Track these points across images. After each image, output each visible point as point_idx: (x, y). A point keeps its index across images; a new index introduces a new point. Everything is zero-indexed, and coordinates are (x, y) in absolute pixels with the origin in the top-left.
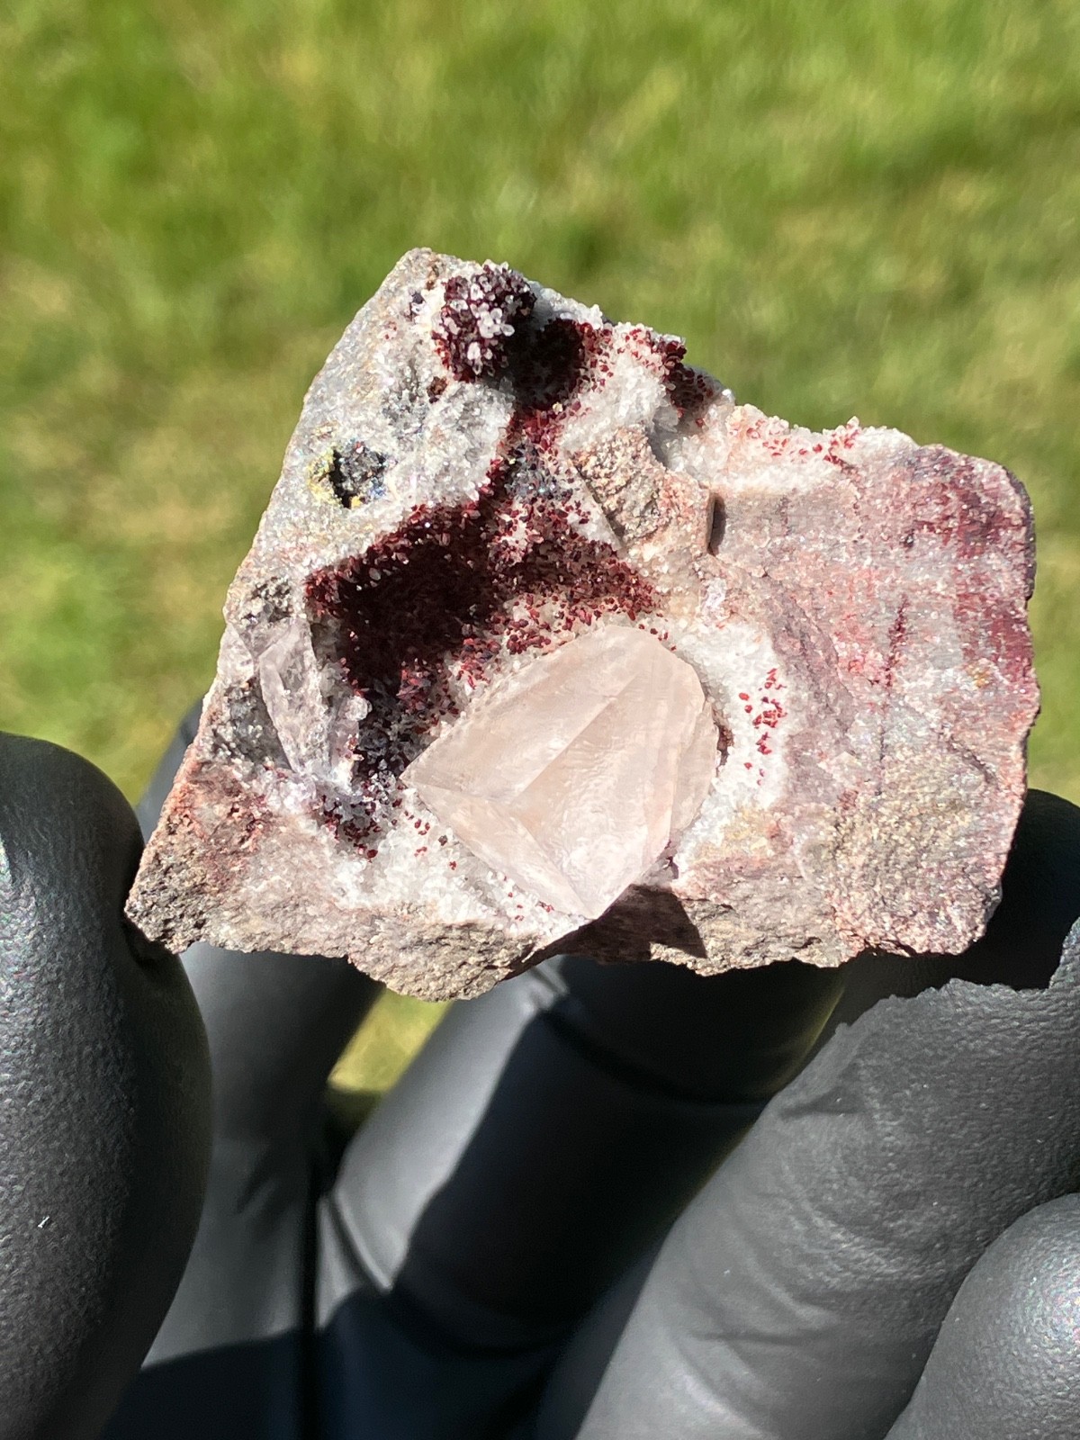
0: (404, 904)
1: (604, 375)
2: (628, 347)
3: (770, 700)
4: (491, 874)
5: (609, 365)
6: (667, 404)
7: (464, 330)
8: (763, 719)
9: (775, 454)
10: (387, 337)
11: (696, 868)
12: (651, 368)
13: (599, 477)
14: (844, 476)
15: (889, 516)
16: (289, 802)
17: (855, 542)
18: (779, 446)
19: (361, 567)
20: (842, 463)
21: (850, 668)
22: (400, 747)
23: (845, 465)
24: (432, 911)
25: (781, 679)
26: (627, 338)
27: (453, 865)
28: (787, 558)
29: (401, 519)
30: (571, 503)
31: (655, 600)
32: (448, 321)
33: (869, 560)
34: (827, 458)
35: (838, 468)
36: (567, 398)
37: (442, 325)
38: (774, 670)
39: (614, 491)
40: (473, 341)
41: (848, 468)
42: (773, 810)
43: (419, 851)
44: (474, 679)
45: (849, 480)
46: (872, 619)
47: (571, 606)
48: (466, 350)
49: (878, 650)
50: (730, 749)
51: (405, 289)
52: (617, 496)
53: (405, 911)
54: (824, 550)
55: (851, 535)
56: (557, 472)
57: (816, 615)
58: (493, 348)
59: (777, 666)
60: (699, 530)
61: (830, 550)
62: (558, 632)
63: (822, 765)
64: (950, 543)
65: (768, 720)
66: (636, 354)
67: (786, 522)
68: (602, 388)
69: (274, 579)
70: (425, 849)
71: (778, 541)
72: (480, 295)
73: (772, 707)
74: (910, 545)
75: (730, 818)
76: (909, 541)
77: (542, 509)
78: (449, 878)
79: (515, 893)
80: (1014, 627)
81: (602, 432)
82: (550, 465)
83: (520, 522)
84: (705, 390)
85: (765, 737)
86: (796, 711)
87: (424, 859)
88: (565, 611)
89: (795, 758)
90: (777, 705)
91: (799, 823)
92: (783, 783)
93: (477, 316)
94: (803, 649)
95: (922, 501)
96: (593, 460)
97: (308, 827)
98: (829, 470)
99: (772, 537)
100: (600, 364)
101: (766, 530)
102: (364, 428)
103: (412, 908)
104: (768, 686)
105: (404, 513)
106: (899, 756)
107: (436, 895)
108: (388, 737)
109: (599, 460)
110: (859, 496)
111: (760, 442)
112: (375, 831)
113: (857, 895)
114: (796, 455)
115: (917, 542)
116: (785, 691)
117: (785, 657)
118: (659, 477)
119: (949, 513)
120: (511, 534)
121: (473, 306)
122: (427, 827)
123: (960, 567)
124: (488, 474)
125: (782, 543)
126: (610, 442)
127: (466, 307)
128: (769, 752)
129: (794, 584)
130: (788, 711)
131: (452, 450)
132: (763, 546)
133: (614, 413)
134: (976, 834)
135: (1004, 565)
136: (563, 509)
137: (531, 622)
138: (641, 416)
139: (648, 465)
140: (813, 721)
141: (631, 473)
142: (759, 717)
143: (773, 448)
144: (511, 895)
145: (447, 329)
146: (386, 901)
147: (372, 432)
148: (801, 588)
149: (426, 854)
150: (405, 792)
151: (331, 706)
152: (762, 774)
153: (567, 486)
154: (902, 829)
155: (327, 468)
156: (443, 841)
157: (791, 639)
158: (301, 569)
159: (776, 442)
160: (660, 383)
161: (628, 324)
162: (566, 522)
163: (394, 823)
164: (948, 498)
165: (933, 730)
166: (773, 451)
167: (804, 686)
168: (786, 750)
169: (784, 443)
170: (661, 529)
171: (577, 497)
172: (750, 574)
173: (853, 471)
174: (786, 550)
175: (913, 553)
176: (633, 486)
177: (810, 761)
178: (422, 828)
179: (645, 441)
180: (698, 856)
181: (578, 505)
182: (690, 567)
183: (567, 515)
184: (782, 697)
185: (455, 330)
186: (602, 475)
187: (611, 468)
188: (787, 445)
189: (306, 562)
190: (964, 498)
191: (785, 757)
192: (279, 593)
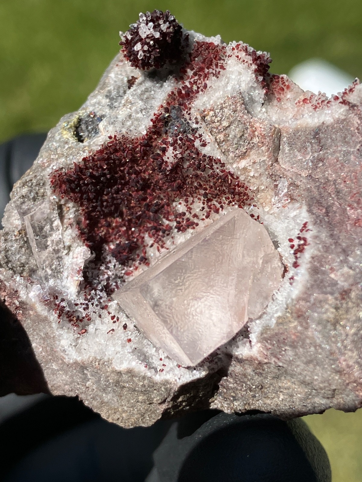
0: (97, 359)
1: (221, 70)
2: (234, 54)
3: (302, 238)
5: (224, 65)
6: (256, 85)
10: (117, 65)
12: (246, 64)
13: (214, 122)
14: (351, 112)
16: (32, 294)
18: (320, 105)
19: (80, 170)
20: (349, 103)
21: (354, 224)
23: (351, 105)
24: (112, 364)
25: (310, 227)
26: (234, 49)
27: (129, 340)
28: (321, 164)
29: (102, 143)
30: (197, 135)
31: (250, 194)
34: (341, 103)
35: (347, 107)
36: (201, 84)
38: (307, 222)
39: (222, 130)
40: (137, 41)
41: (353, 107)
42: (298, 299)
43: (110, 331)
44: (160, 248)
45: (353, 114)
47: (208, 203)
48: (134, 46)
52: (224, 133)
53: (97, 363)
55: (355, 146)
56: (190, 119)
57: (337, 195)
59: (308, 220)
61: (344, 156)
62: (203, 219)
63: (332, 276)
66: (238, 57)
67: (320, 143)
68: (219, 76)
69: (36, 177)
70: (114, 330)
71: (316, 155)
73: (303, 242)
77: (181, 139)
79: (164, 358)
81: (218, 99)
82: (187, 116)
83: (170, 147)
84: (285, 85)
86: (317, 243)
87: (112, 335)
88: (205, 206)
89: (315, 271)
90: (306, 241)
91: (313, 307)
92: (304, 283)
93: (139, 27)
94: (327, 212)
96: (211, 113)
97: (42, 310)
98: (342, 110)
99: (313, 153)
100: (220, 65)
101: (309, 149)
102: (97, 106)
103: (101, 362)
104: (302, 230)
105: (105, 140)
109: (215, 113)
111: (310, 105)
112: (88, 320)
113: (350, 353)
116: (311, 232)
117: (314, 216)
118: (247, 121)
120: (165, 154)
122: (118, 319)
124: (152, 121)
125: (318, 155)
126: (222, 104)
128: (298, 266)
129: (325, 179)
130: (311, 243)
131: (134, 108)
132: (307, 158)
133: (225, 89)
136: (192, 138)
137: (187, 213)
138: (240, 90)
139: (241, 115)
140: (327, 249)
141: (231, 119)
142: (297, 250)
143: (316, 106)
144: (161, 360)
145: (126, 37)
146: (87, 357)
147: (100, 107)
148: (329, 181)
149: (113, 332)
150: (112, 302)
153: (194, 126)
156: (125, 327)
157: (320, 208)
159: (319, 103)
160: (252, 73)
161: (234, 42)
162: (194, 145)
163: (100, 316)
167: (324, 231)
168: (309, 266)
169: (322, 103)
170: (249, 150)
171: (200, 132)
172: (300, 175)
173: (355, 108)
174: (320, 160)
176: (233, 127)
177: (324, 273)
178: (115, 319)
181: (201, 136)
182: (267, 173)
183: (194, 141)
184: (309, 236)
185: (129, 37)
186: (216, 121)
188: (324, 103)
189: (51, 166)
191: (307, 269)
192: (38, 184)
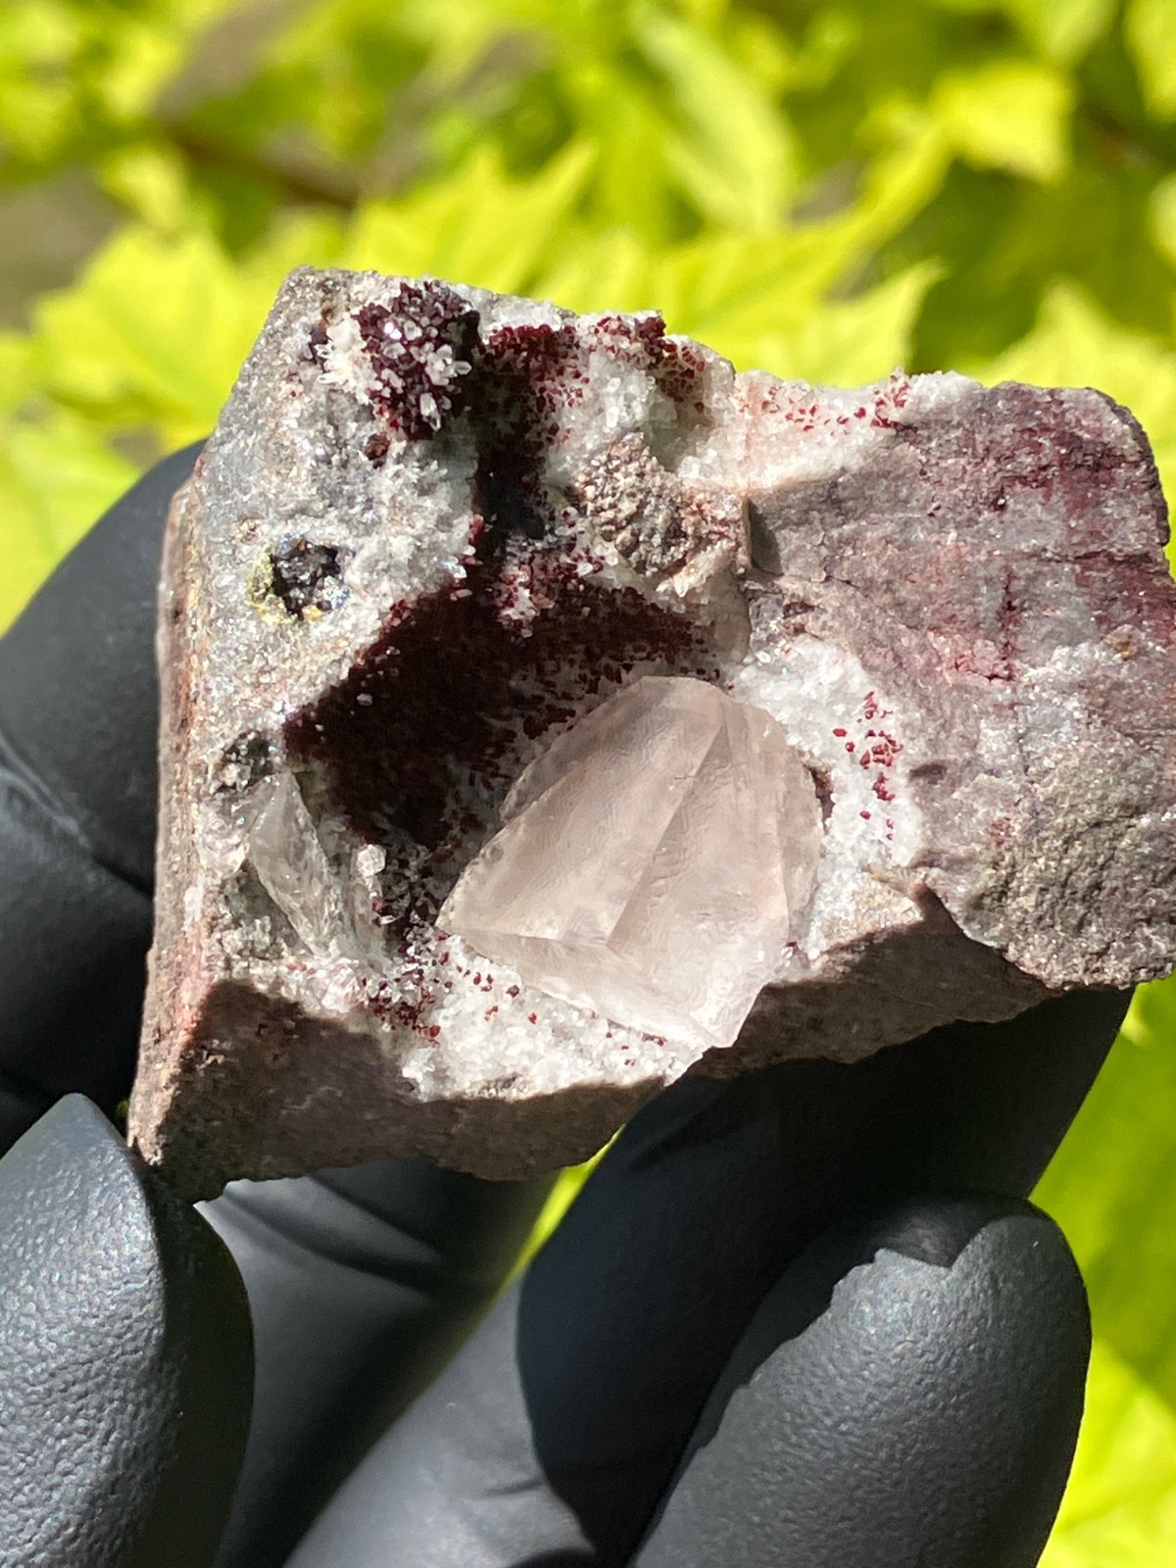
0: (489, 1082)
1: (577, 384)
2: (600, 342)
3: (877, 732)
4: (576, 1014)
5: (581, 369)
6: (660, 400)
7: (410, 380)
8: (872, 757)
9: (807, 428)
10: (293, 394)
11: (829, 952)
12: (633, 361)
13: (603, 510)
14: (901, 440)
15: (967, 478)
16: (327, 1000)
17: (931, 515)
18: (808, 417)
20: (895, 424)
21: (957, 666)
22: (423, 886)
23: (899, 427)
24: (525, 1083)
25: (883, 704)
26: (597, 331)
27: (533, 1018)
28: (850, 552)
29: (379, 624)
30: (578, 550)
31: (696, 635)
32: (386, 373)
33: (953, 535)
34: (875, 423)
35: (892, 432)
36: (538, 421)
37: (379, 379)
38: (872, 694)
39: (624, 523)
40: (423, 392)
41: (904, 430)
42: (915, 867)
43: (489, 1013)
45: (907, 443)
46: (972, 603)
47: (592, 665)
48: (418, 405)
49: (986, 637)
50: (833, 797)
51: (296, 326)
52: (629, 527)
54: (894, 533)
55: (924, 508)
58: (450, 396)
59: (871, 689)
60: (738, 545)
61: (902, 531)
62: (581, 698)
63: (958, 795)
64: (1054, 498)
65: (880, 757)
66: (612, 349)
67: (840, 508)
68: (580, 400)
69: (243, 736)
70: (495, 1009)
71: (834, 533)
72: (418, 333)
73: (883, 741)
74: (1003, 507)
75: (855, 880)
76: (1001, 501)
77: (544, 568)
78: (532, 1035)
79: (613, 1031)
80: (1155, 581)
81: (593, 454)
83: (521, 589)
84: (693, 363)
85: (882, 780)
86: (913, 740)
87: (498, 1021)
90: (888, 738)
91: (950, 874)
92: (919, 832)
93: (422, 360)
94: (897, 657)
95: (1008, 453)
98: (881, 437)
99: (826, 530)
100: (569, 370)
101: (817, 523)
102: (299, 518)
104: (870, 715)
105: (382, 615)
106: (1047, 763)
107: (525, 1062)
108: (408, 878)
109: (597, 489)
110: (924, 459)
111: (781, 415)
112: (430, 1003)
114: (834, 424)
115: (1011, 503)
116: (893, 718)
117: (879, 674)
118: (676, 491)
119: (1044, 462)
120: (512, 605)
121: (413, 350)
122: (490, 980)
123: (1073, 524)
124: (471, 543)
125: (840, 534)
126: (605, 464)
127: (403, 351)
128: (893, 796)
129: (865, 580)
130: (903, 742)
131: (419, 523)
132: (818, 543)
133: (601, 427)
134: (1161, 834)
135: (1127, 511)
136: (569, 561)
138: (635, 422)
139: (658, 480)
141: (640, 496)
142: (867, 755)
143: (801, 420)
144: (609, 1035)
145: (387, 384)
146: (467, 1085)
149: (498, 1014)
150: (448, 942)
151: (339, 865)
152: (890, 826)
153: (569, 533)
154: (1071, 852)
155: (268, 581)
156: (514, 992)
157: (879, 650)
158: (275, 717)
159: (802, 412)
160: (646, 376)
162: (577, 576)
163: (449, 985)
164: (1041, 444)
165: (1078, 721)
166: (803, 425)
167: (912, 706)
168: (911, 790)
169: (813, 411)
170: (691, 553)
171: (583, 542)
172: (809, 580)
173: (911, 432)
174: (847, 543)
175: (1007, 517)
176: (647, 511)
177: (942, 795)
178: (484, 983)
179: (646, 452)
180: (828, 936)
181: (587, 551)
182: (734, 589)
183: (575, 567)
184: (891, 726)
185: (398, 383)
186: (606, 506)
187: (614, 495)
188: (817, 414)
189: (278, 707)
190: (1060, 441)
191: (913, 800)
192: (252, 750)
